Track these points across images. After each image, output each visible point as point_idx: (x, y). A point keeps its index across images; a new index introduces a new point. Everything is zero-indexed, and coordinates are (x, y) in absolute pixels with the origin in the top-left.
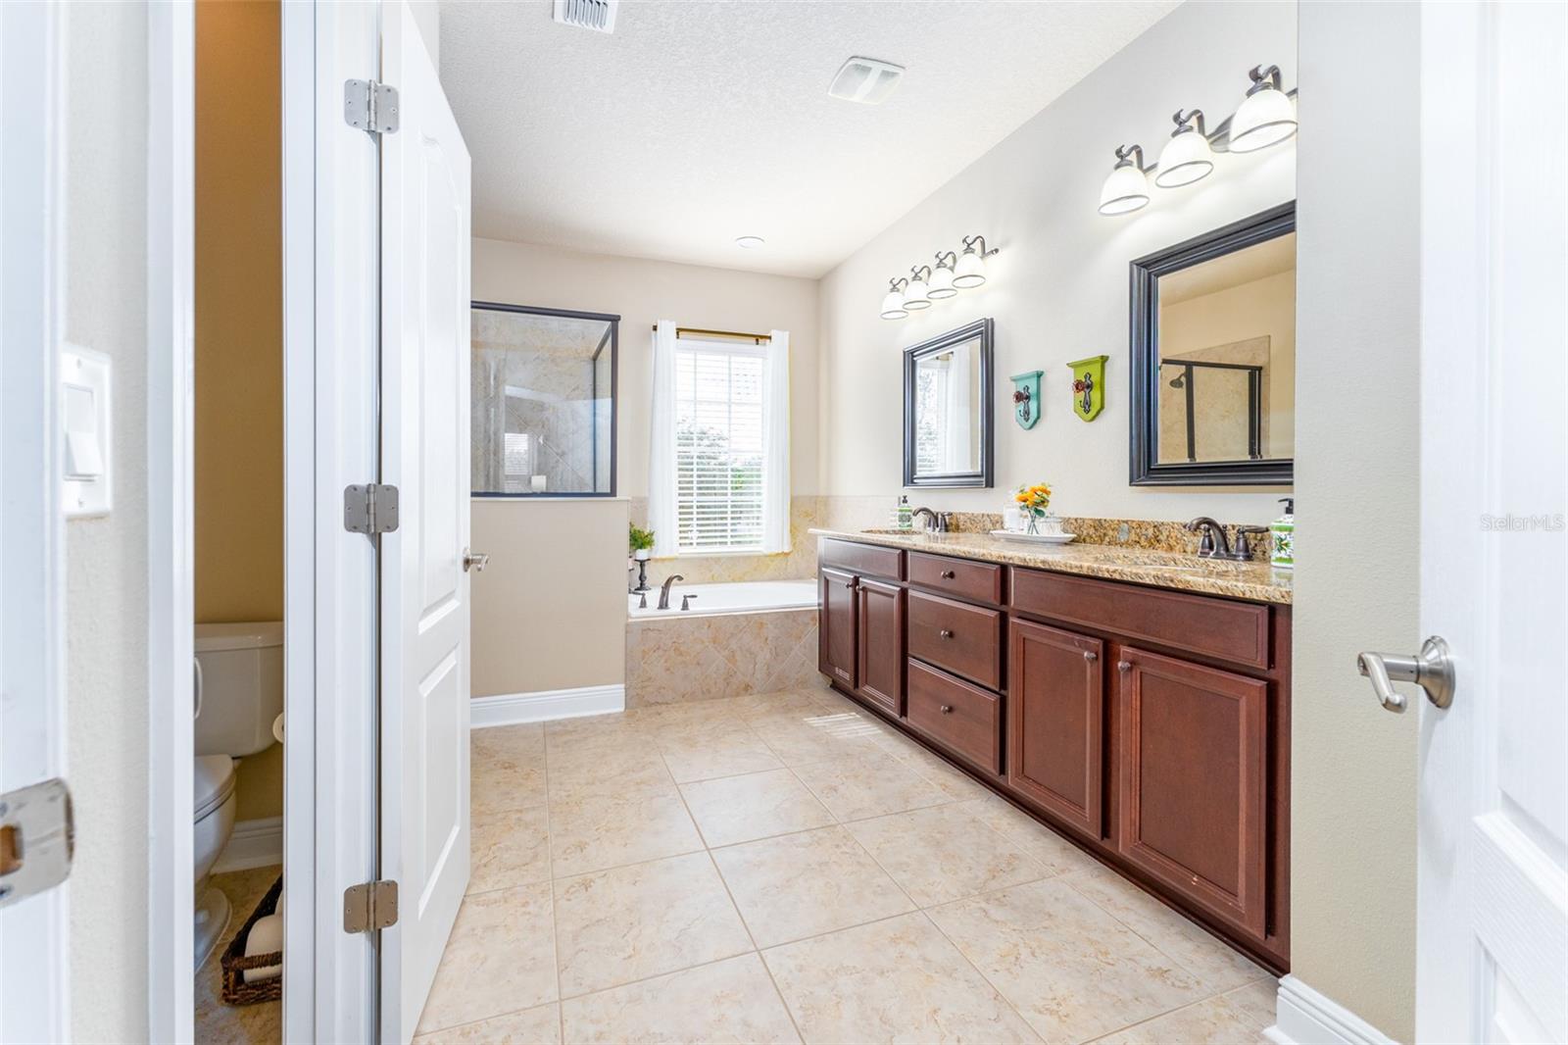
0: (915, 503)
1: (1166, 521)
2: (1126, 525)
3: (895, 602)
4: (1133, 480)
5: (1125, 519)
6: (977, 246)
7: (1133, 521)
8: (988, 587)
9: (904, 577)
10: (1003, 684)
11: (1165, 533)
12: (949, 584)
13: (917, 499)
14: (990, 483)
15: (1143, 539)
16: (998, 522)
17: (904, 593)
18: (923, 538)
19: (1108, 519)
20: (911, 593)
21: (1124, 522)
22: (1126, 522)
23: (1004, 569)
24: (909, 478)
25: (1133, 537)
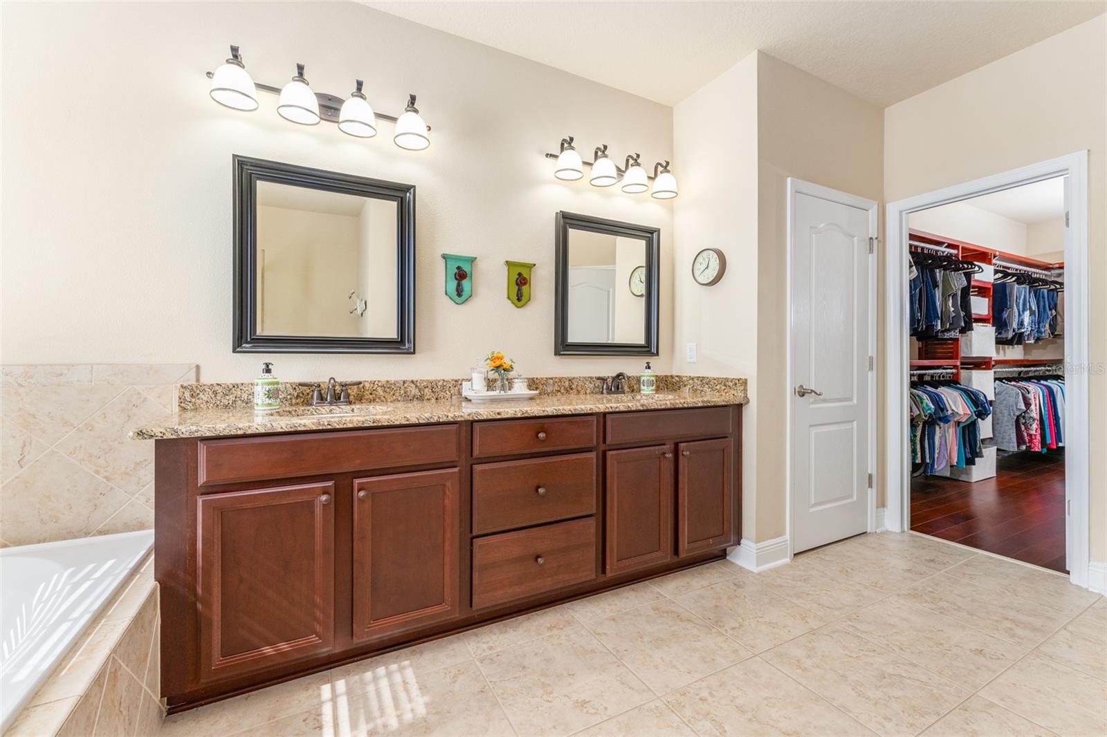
1: (576, 376)
2: (551, 381)
4: (557, 353)
5: (550, 377)
7: (556, 378)
11: (576, 383)
15: (562, 388)
19: (539, 377)
21: (550, 378)
22: (552, 379)
25: (557, 388)
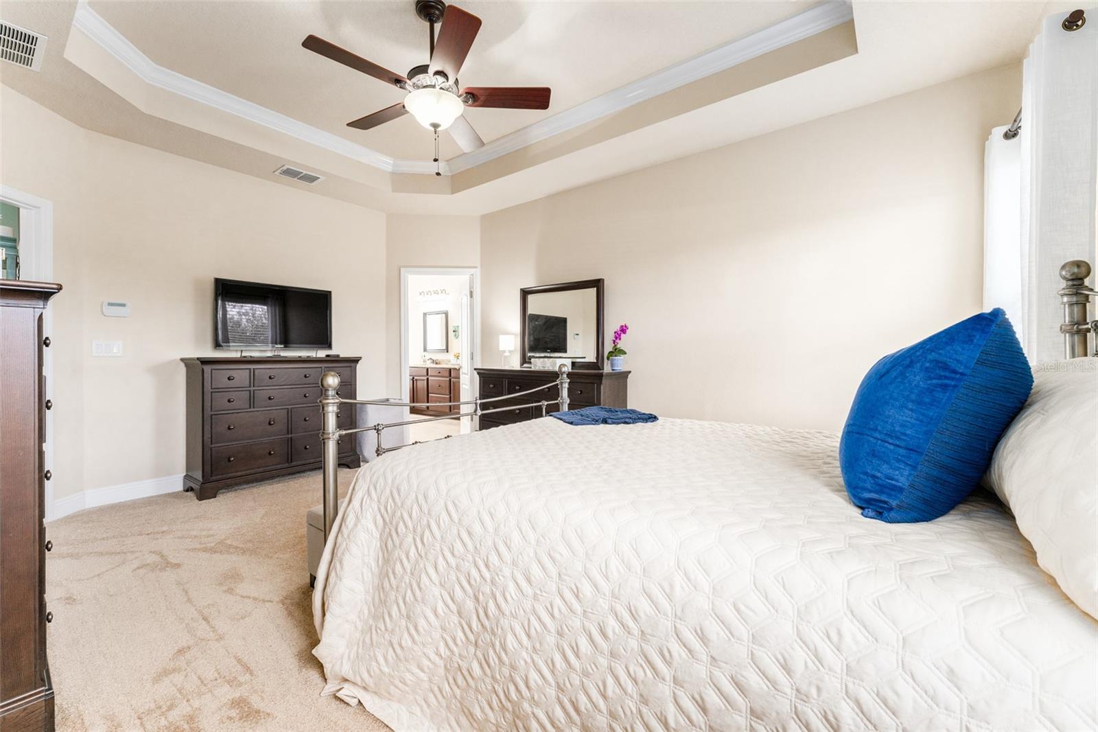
0: (427, 357)
3: (425, 382)
6: (444, 292)
8: (447, 374)
9: (428, 375)
10: (450, 393)
12: (439, 374)
13: (428, 356)
14: (447, 352)
16: (449, 361)
17: (428, 379)
18: (429, 365)
20: (430, 378)
23: (450, 370)
24: (425, 350)
